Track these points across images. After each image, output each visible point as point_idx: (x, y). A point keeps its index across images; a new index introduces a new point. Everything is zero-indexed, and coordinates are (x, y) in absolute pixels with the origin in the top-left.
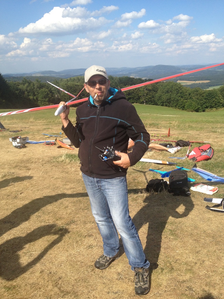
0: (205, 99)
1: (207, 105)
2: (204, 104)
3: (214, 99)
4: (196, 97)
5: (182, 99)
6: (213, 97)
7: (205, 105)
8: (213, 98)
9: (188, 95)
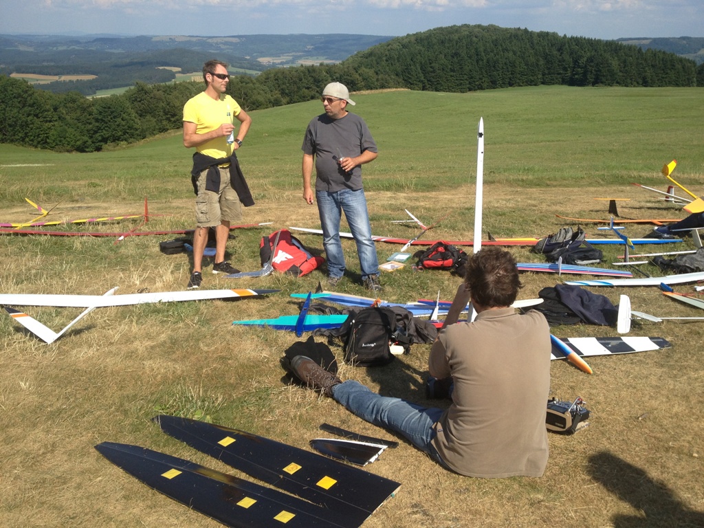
0: (97, 120)
1: (105, 133)
2: (96, 132)
3: (119, 120)
4: (74, 115)
5: (37, 121)
6: (115, 114)
7: (98, 134)
8: (115, 117)
9: (52, 110)
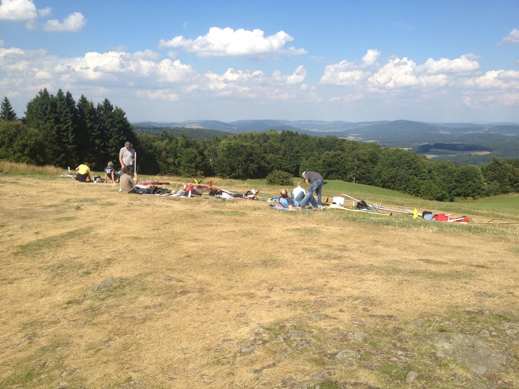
0: (456, 181)
1: (459, 191)
2: (454, 189)
3: (470, 182)
4: (442, 177)
5: (416, 179)
7: (455, 191)
8: (468, 180)
9: (427, 172)
